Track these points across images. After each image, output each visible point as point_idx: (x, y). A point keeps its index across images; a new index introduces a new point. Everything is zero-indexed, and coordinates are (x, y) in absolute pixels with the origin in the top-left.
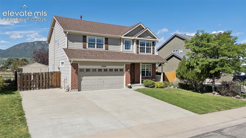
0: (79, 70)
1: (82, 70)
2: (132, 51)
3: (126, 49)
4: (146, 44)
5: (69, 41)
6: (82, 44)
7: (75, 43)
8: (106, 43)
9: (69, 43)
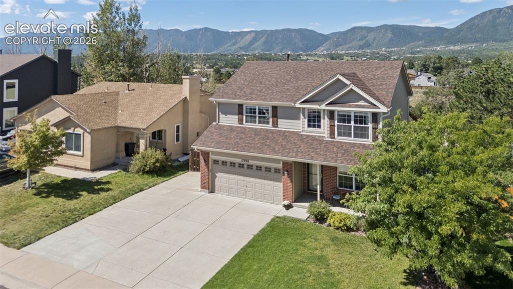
0: (211, 162)
1: (216, 162)
2: (322, 131)
3: (309, 126)
4: (353, 118)
5: (220, 113)
6: (237, 117)
7: (228, 116)
8: (275, 115)
9: (220, 116)
